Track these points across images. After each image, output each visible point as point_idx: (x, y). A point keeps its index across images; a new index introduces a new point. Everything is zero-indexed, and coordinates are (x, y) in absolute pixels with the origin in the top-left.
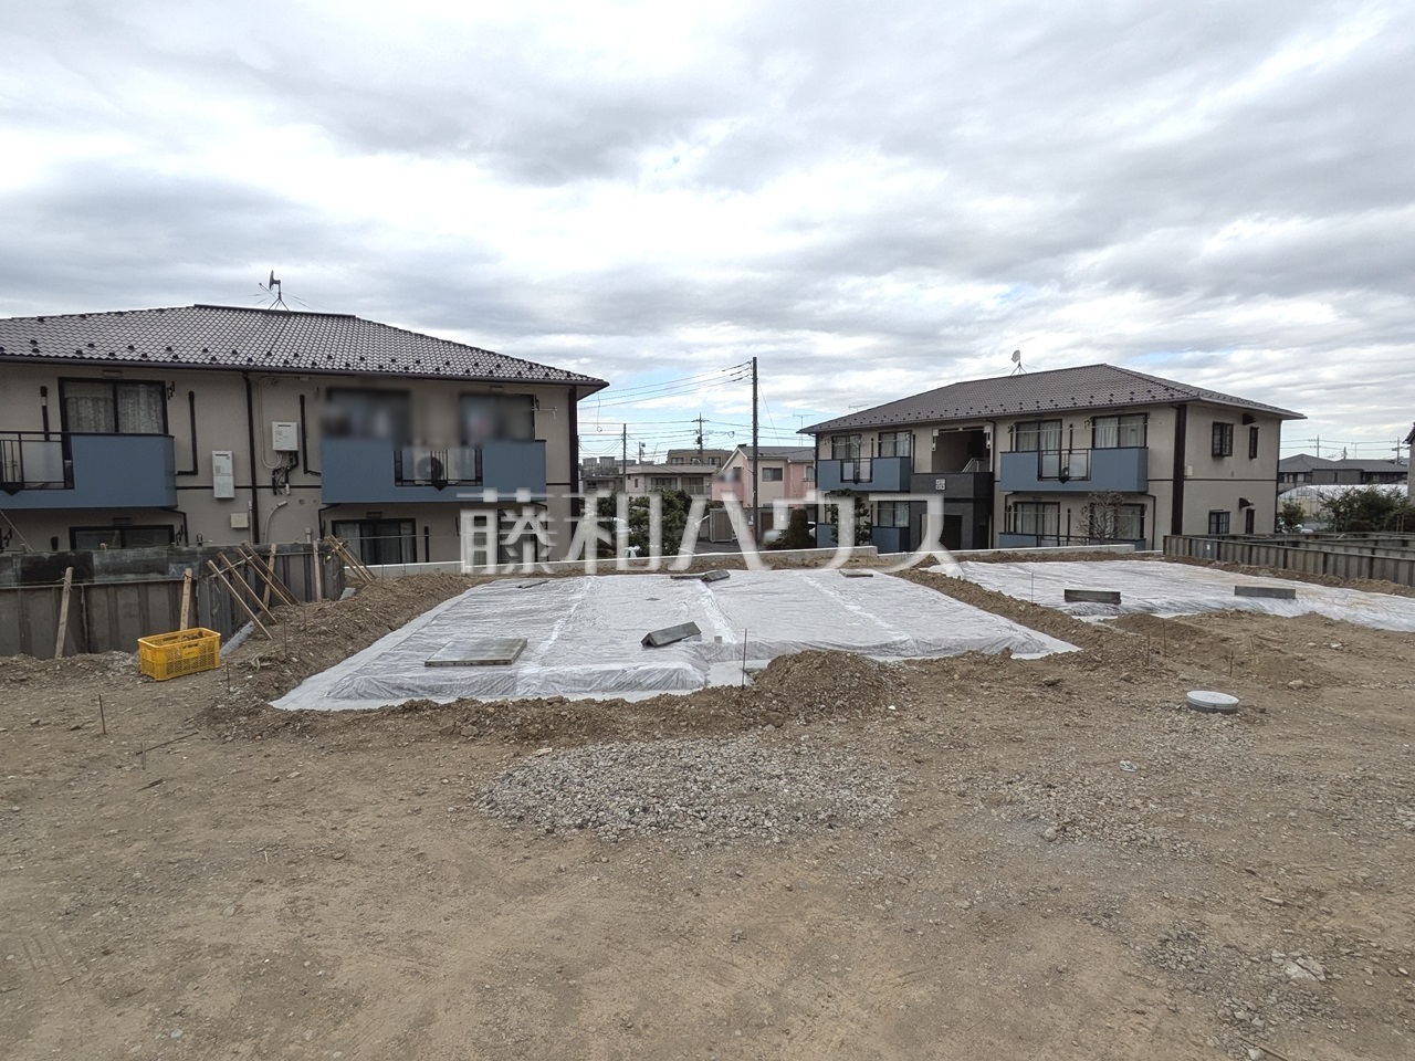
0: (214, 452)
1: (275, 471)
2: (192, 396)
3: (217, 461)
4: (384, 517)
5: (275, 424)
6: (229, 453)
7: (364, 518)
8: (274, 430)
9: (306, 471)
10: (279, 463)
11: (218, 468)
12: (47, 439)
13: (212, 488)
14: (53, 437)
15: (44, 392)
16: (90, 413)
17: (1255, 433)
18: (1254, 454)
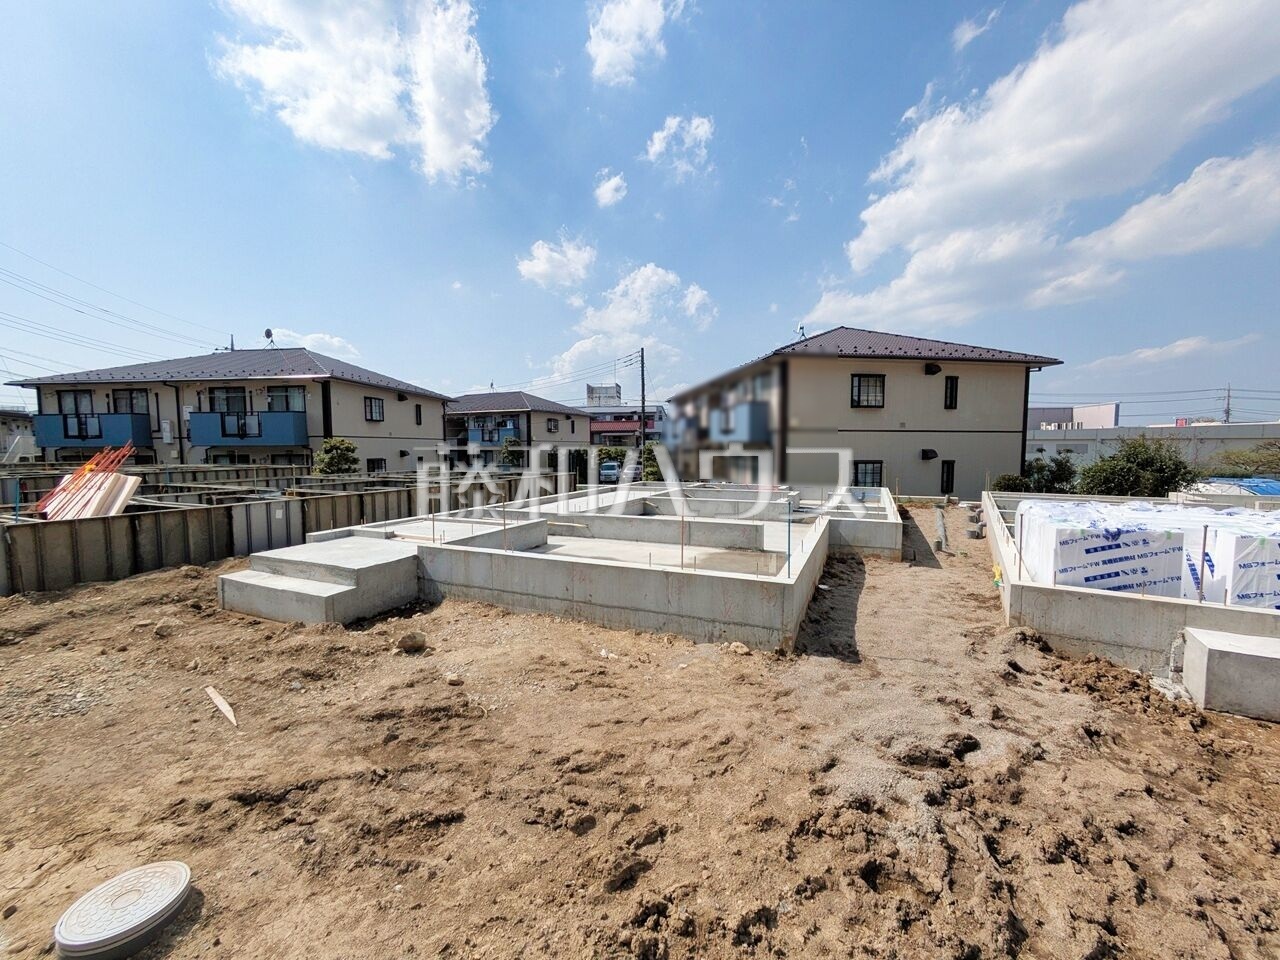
0: (162, 421)
2: (157, 395)
4: (236, 453)
6: (168, 421)
7: (226, 454)
11: (164, 428)
13: (163, 438)
16: (123, 404)
17: (952, 383)
18: (951, 403)
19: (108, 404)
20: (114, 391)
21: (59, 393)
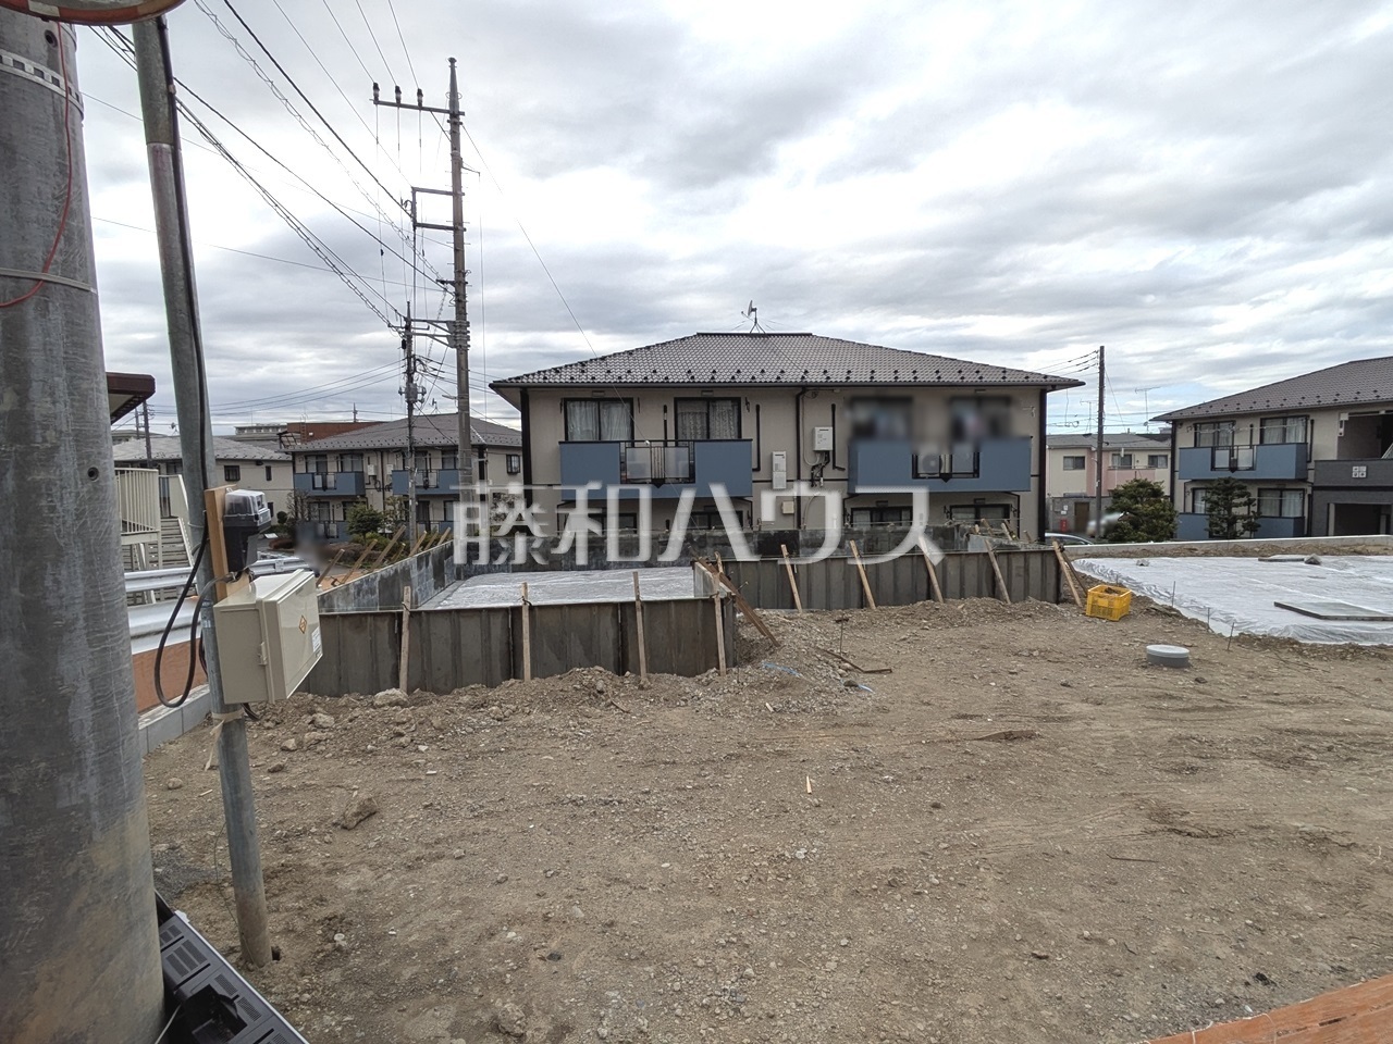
0: (775, 453)
1: (814, 468)
2: (758, 408)
3: (776, 460)
4: (890, 505)
5: (817, 429)
6: (784, 453)
7: (874, 506)
8: (817, 433)
9: (834, 467)
10: (818, 460)
11: (777, 465)
12: (666, 446)
13: (771, 481)
14: (669, 444)
15: (665, 411)
16: (692, 425)
19: (665, 422)
20: (677, 400)
21: (565, 402)
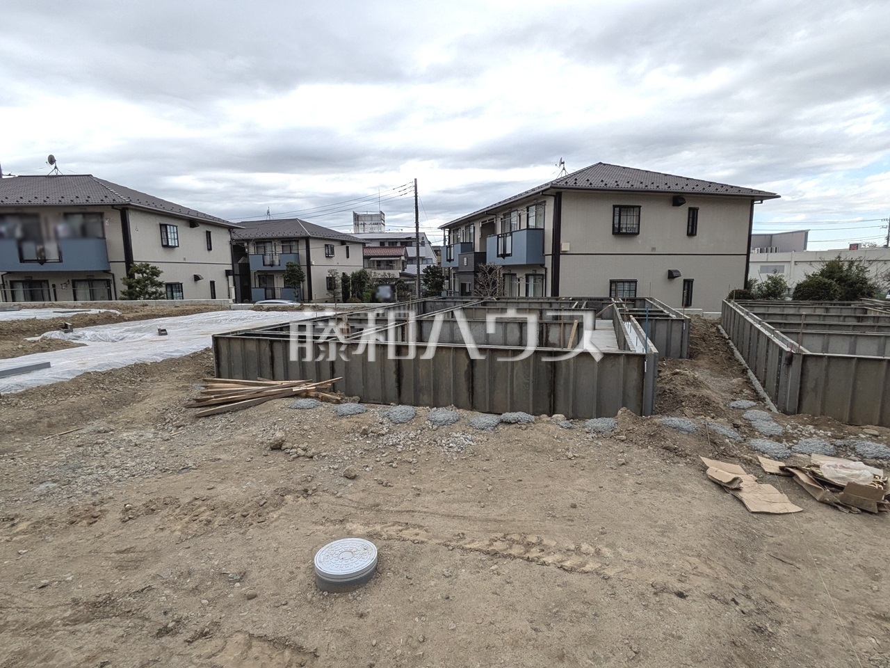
17: (693, 214)
18: (692, 232)
